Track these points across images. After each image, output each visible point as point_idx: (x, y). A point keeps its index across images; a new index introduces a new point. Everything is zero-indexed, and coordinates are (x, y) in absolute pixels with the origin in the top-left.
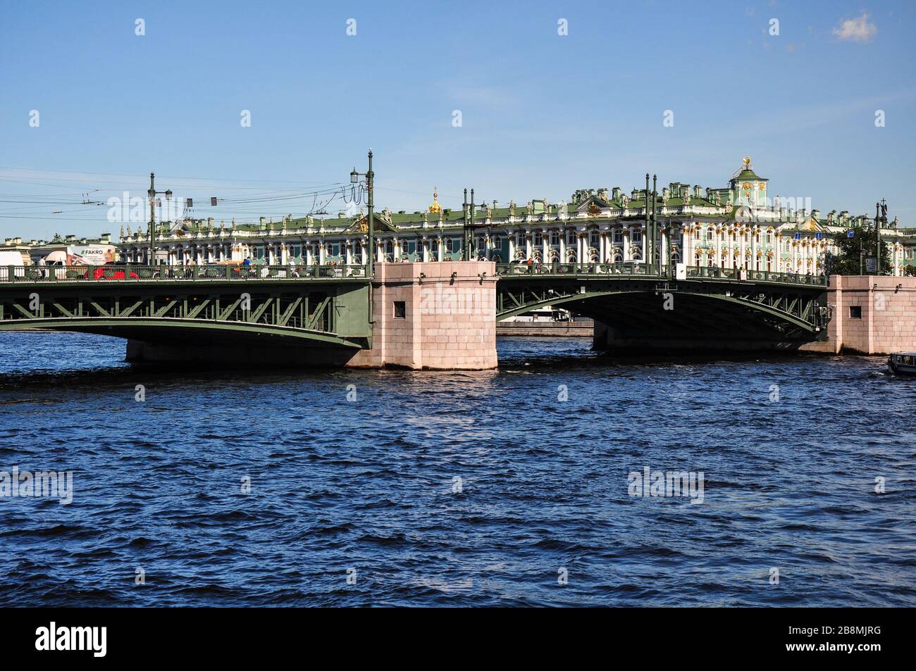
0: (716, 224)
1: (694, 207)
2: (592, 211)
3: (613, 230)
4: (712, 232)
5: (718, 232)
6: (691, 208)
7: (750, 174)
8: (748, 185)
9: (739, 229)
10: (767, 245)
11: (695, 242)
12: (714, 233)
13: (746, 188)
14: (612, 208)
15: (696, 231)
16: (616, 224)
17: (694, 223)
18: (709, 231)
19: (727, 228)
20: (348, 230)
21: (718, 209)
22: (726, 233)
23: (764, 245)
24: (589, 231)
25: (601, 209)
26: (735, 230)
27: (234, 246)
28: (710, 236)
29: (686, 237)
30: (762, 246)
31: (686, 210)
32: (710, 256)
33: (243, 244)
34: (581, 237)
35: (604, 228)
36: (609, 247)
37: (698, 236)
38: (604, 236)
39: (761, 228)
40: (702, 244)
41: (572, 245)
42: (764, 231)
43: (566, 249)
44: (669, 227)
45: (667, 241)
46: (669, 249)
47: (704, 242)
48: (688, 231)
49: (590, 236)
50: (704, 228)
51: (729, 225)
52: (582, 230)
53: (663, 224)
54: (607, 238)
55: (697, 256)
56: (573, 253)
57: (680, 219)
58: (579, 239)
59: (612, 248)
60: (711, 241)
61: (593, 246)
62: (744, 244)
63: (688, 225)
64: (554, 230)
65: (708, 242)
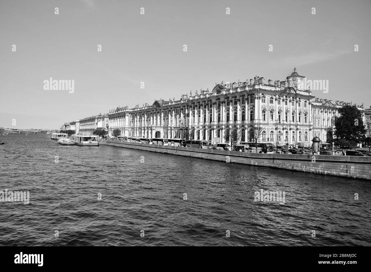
0: (275, 96)
1: (260, 85)
2: (218, 92)
3: (226, 100)
4: (273, 100)
5: (276, 100)
6: (259, 86)
7: (296, 74)
8: (294, 79)
9: (289, 99)
10: (304, 108)
11: (261, 104)
12: (274, 100)
13: (293, 80)
14: (226, 90)
15: (263, 98)
16: (227, 97)
17: (261, 94)
18: (271, 99)
19: (282, 98)
20: (151, 107)
21: (276, 88)
22: (281, 101)
23: (303, 108)
24: (217, 102)
25: (221, 90)
26: (286, 100)
28: (272, 102)
29: (256, 101)
30: (301, 109)
31: (257, 87)
32: (271, 112)
34: (214, 104)
35: (222, 99)
36: (224, 108)
37: (264, 101)
38: (222, 103)
39: (301, 100)
40: (266, 105)
41: (211, 108)
42: (302, 101)
43: (208, 110)
44: (249, 97)
45: (248, 104)
46: (249, 108)
47: (268, 104)
48: (258, 98)
49: (217, 104)
50: (268, 97)
51: (282, 97)
52: (214, 101)
53: (246, 95)
54: (223, 104)
55: (264, 111)
56: (211, 112)
57: (254, 92)
58: (213, 105)
59: (225, 109)
60: (272, 104)
61: (219, 108)
62: (291, 107)
63: (258, 95)
64: (205, 101)
65: (270, 105)
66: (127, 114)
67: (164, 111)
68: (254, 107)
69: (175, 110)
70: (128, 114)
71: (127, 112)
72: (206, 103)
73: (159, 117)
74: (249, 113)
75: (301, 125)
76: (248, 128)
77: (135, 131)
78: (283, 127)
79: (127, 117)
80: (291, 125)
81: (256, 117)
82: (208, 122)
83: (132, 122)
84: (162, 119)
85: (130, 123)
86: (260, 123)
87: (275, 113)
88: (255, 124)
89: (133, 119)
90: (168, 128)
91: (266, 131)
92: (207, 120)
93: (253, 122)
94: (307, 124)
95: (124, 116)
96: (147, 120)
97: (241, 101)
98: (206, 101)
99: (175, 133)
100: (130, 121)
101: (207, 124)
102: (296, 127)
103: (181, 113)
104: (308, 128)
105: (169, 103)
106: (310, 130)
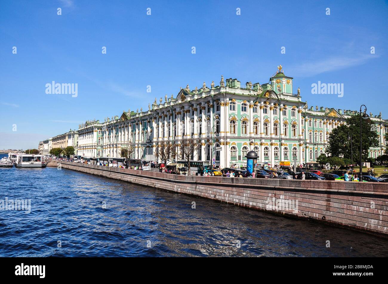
0: (249, 101)
1: (227, 88)
2: (183, 98)
3: (190, 108)
5: (250, 106)
7: (281, 75)
8: (279, 81)
9: (269, 106)
10: (292, 118)
11: (229, 112)
12: (248, 107)
13: (277, 83)
14: (190, 95)
15: (232, 105)
16: (191, 104)
17: (228, 99)
18: (244, 106)
19: (259, 105)
20: (119, 120)
21: (250, 92)
22: (258, 108)
23: (289, 117)
24: (182, 111)
25: (186, 96)
26: (266, 106)
27: (94, 130)
28: (244, 109)
29: (222, 108)
30: (288, 118)
31: (223, 90)
32: (244, 122)
33: (98, 129)
34: (178, 114)
35: (186, 108)
36: (188, 119)
37: (233, 108)
38: (186, 112)
39: (287, 107)
40: (236, 113)
41: (175, 119)
42: (289, 109)
43: (173, 122)
44: (215, 103)
45: (213, 112)
46: (215, 118)
47: (239, 112)
48: (224, 105)
49: (182, 113)
50: (239, 104)
51: (259, 102)
52: (178, 110)
53: (211, 101)
54: (188, 113)
55: (233, 121)
56: (175, 124)
57: (219, 97)
58: (177, 116)
59: (190, 119)
60: (245, 112)
61: (183, 119)
62: (273, 116)
63: (224, 100)
64: (169, 111)
65: (242, 113)
66: (95, 129)
67: (131, 124)
68: (220, 115)
69: (143, 124)
70: (97, 129)
71: (96, 127)
72: (171, 113)
73: (126, 133)
74: (215, 124)
75: (286, 139)
76: (214, 143)
77: (104, 150)
78: (261, 141)
79: (95, 133)
80: (271, 139)
81: (222, 129)
82: (172, 137)
83: (102, 138)
84: (130, 134)
85: (99, 139)
86: (226, 137)
87: (249, 124)
88: (220, 138)
89: (102, 136)
90: (135, 145)
91: (236, 146)
92: (171, 135)
93: (219, 135)
94: (297, 138)
95: (93, 132)
96: (115, 137)
97: (207, 109)
98: (171, 111)
99: (142, 151)
100: (100, 138)
101: (171, 139)
102: (280, 141)
103: (148, 127)
104: (297, 143)
105: (136, 115)
106: (300, 145)
